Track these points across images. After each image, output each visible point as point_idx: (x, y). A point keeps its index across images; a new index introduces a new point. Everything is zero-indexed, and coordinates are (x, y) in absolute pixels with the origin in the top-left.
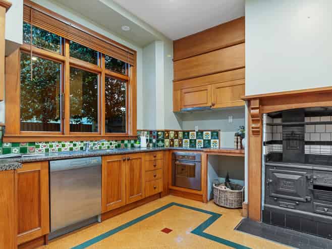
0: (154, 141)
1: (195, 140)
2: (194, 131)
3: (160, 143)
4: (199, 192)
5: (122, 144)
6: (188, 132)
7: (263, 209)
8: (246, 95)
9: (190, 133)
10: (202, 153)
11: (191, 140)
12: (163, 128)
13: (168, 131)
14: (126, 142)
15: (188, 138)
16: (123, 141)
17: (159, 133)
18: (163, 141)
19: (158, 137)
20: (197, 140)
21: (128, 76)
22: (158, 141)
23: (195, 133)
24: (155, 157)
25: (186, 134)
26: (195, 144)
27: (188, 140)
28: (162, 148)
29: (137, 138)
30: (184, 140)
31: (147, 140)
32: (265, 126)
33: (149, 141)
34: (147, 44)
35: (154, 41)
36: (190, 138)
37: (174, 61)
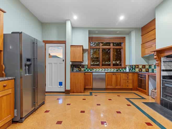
0: (131, 69)
1: (154, 69)
2: (153, 65)
3: (134, 70)
4: (145, 91)
5: (118, 70)
6: (151, 65)
7: (161, 99)
8: (156, 49)
9: (152, 66)
10: (146, 74)
11: (152, 69)
12: (135, 64)
13: (138, 65)
14: (120, 69)
15: (151, 68)
16: (119, 69)
17: (133, 66)
18: (135, 69)
19: (132, 68)
20: (155, 69)
21: (122, 46)
22: (133, 69)
23: (154, 66)
24: (128, 75)
25: (150, 66)
26: (154, 71)
27: (151, 69)
28: (134, 72)
29: (125, 68)
30: (150, 69)
31: (129, 69)
32: (162, 62)
33: (130, 69)
34: (129, 34)
35: (131, 32)
36: (152, 68)
37: (142, 36)
